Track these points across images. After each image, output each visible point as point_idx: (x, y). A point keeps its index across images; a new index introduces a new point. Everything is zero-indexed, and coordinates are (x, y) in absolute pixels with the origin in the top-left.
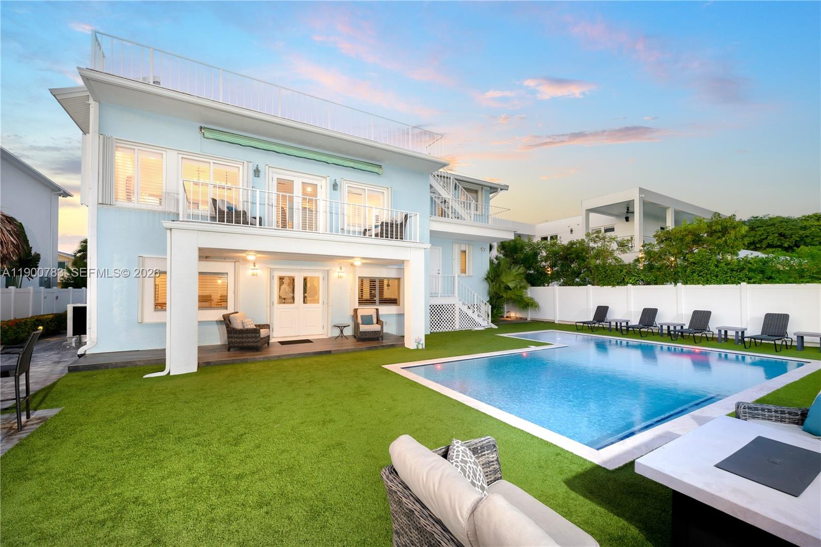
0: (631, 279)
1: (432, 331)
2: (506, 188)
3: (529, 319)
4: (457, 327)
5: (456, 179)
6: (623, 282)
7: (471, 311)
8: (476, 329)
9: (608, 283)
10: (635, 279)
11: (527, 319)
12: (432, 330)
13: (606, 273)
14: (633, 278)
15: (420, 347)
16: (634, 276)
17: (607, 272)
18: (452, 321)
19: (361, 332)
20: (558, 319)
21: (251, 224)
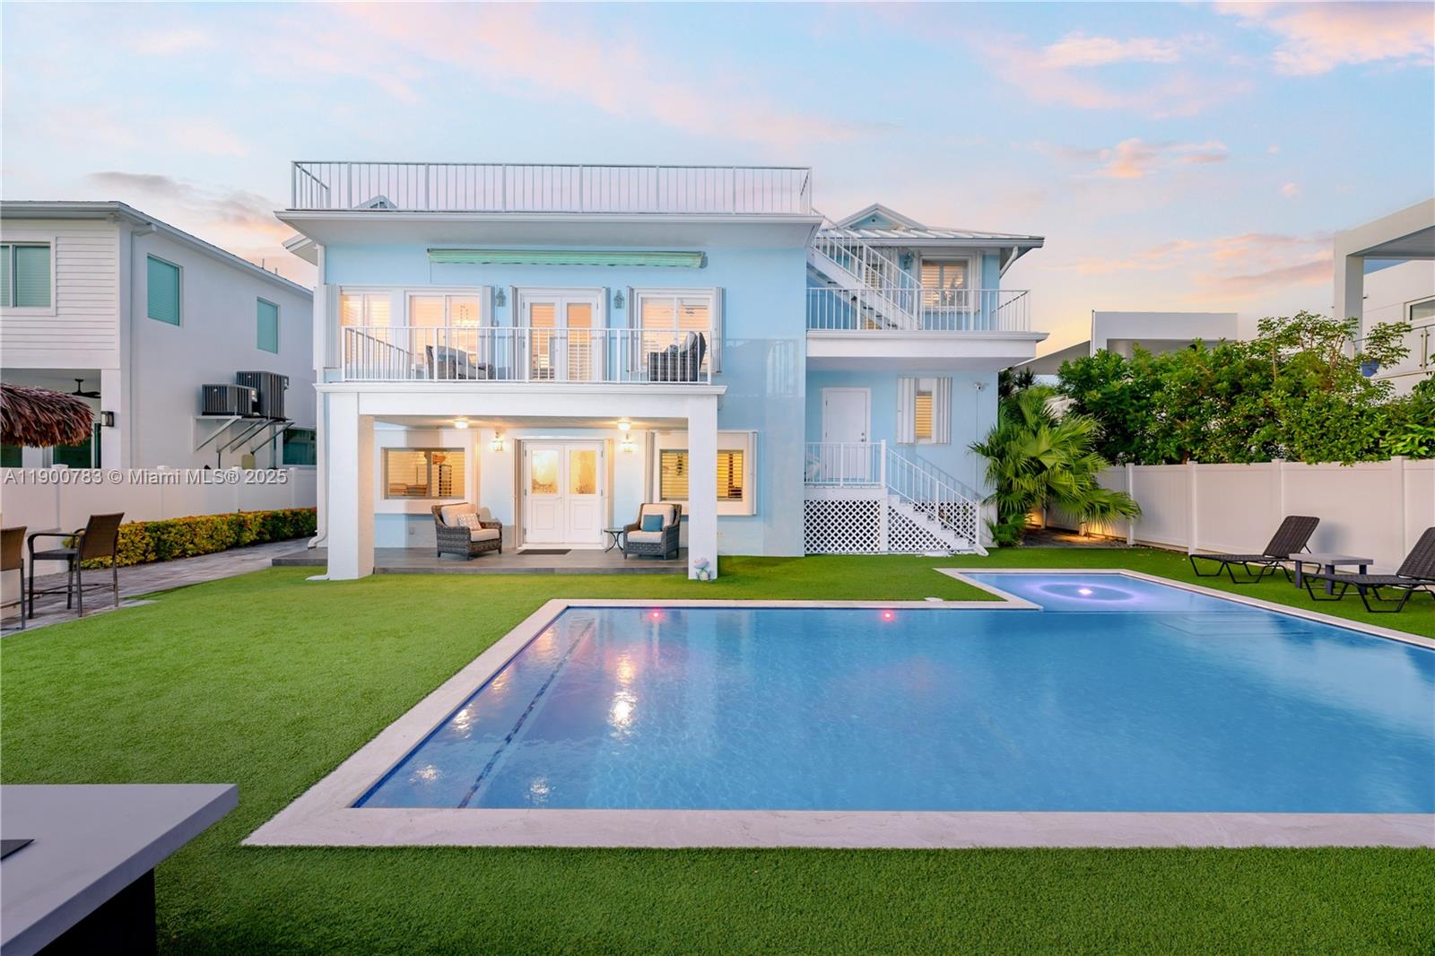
0: (1399, 440)
1: (808, 552)
2: (1037, 243)
3: (1131, 542)
4: (883, 547)
5: (874, 247)
6: (1375, 451)
7: (924, 516)
8: (928, 554)
9: (1331, 452)
10: (1413, 440)
11: (1126, 542)
12: (808, 549)
13: (1322, 427)
14: (1409, 437)
15: (704, 577)
16: (1412, 431)
17: (1327, 423)
18: (869, 534)
19: (630, 543)
20: (1196, 547)
21: (470, 378)
